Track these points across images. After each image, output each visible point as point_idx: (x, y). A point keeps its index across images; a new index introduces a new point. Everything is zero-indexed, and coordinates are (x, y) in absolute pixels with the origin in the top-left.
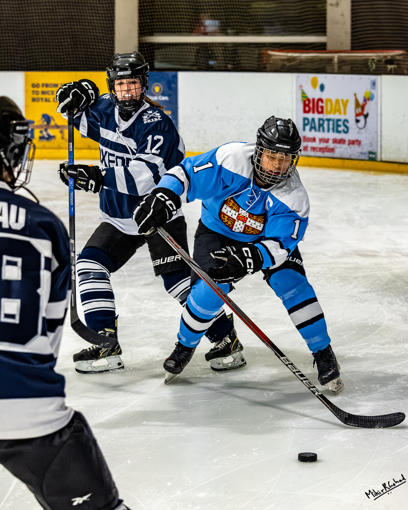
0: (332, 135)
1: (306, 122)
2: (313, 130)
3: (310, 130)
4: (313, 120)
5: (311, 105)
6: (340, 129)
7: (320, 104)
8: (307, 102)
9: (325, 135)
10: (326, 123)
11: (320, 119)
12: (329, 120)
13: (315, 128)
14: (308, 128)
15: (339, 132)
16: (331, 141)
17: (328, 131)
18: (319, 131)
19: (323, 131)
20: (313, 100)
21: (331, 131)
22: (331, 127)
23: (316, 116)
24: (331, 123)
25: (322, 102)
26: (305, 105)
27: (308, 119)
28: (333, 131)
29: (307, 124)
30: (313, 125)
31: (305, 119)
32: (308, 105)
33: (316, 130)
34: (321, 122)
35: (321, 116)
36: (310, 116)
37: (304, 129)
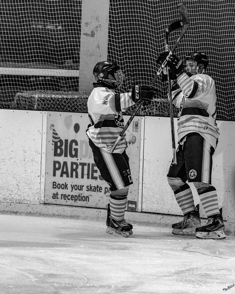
0: (86, 182)
1: (57, 166)
2: (65, 175)
3: (62, 176)
4: (65, 163)
5: (63, 147)
6: (95, 175)
7: (74, 146)
8: (59, 144)
9: (79, 181)
10: (80, 167)
11: (72, 163)
12: (83, 165)
13: (67, 173)
14: (58, 173)
15: (94, 178)
16: (85, 188)
17: (82, 177)
18: (72, 176)
19: (77, 177)
20: (66, 141)
21: (85, 176)
22: (86, 172)
23: (69, 160)
24: (86, 168)
25: (77, 144)
26: (56, 147)
27: (59, 163)
28: (88, 178)
29: (59, 169)
30: (65, 170)
31: (55, 163)
32: (60, 147)
33: (68, 176)
34: (75, 166)
35: (74, 160)
36: (61, 159)
37: (54, 175)
